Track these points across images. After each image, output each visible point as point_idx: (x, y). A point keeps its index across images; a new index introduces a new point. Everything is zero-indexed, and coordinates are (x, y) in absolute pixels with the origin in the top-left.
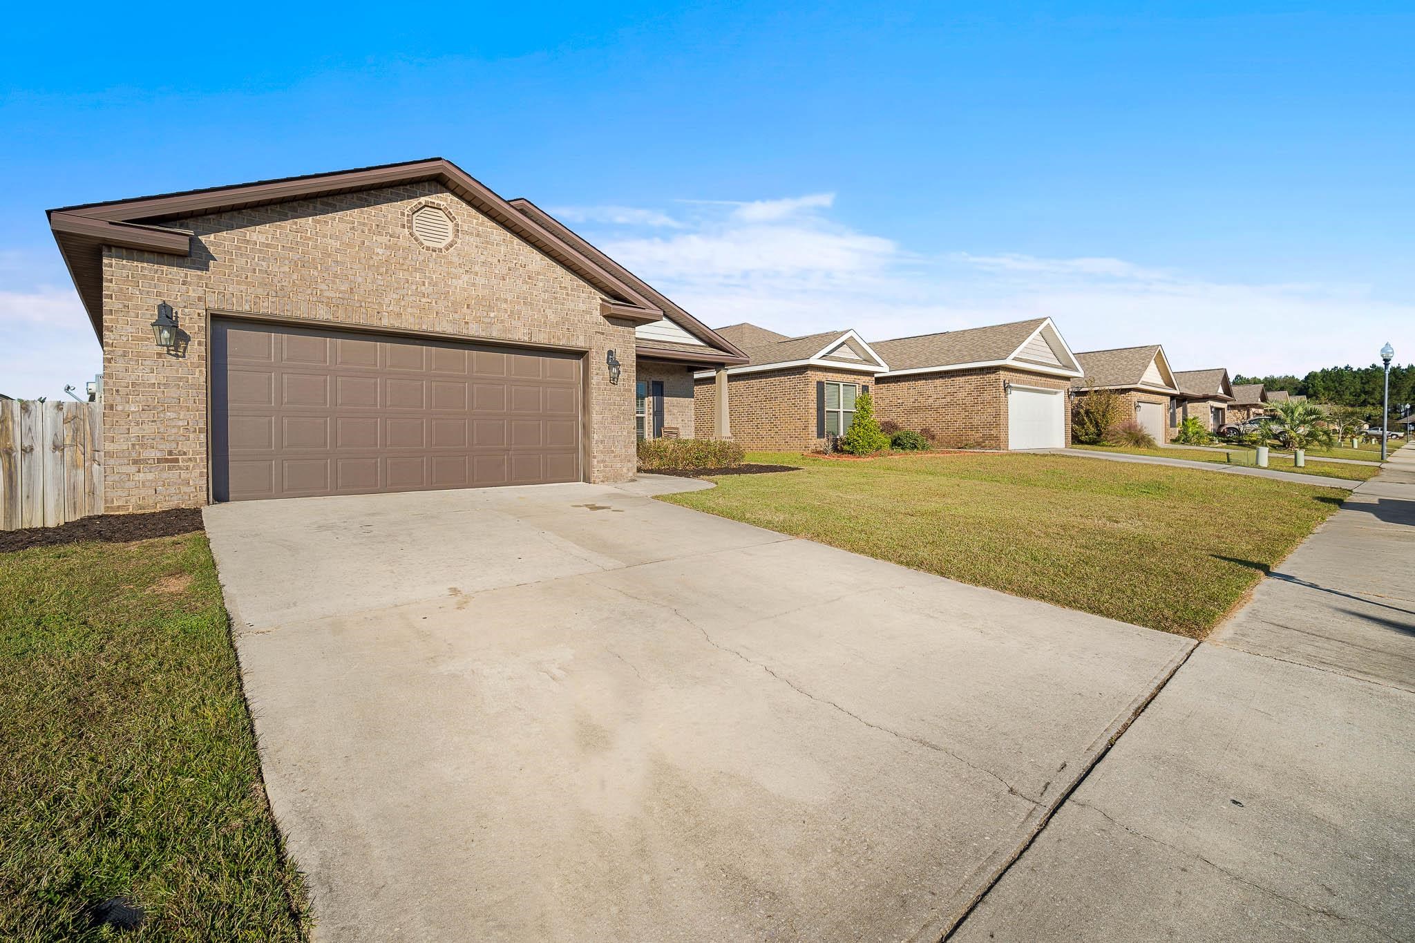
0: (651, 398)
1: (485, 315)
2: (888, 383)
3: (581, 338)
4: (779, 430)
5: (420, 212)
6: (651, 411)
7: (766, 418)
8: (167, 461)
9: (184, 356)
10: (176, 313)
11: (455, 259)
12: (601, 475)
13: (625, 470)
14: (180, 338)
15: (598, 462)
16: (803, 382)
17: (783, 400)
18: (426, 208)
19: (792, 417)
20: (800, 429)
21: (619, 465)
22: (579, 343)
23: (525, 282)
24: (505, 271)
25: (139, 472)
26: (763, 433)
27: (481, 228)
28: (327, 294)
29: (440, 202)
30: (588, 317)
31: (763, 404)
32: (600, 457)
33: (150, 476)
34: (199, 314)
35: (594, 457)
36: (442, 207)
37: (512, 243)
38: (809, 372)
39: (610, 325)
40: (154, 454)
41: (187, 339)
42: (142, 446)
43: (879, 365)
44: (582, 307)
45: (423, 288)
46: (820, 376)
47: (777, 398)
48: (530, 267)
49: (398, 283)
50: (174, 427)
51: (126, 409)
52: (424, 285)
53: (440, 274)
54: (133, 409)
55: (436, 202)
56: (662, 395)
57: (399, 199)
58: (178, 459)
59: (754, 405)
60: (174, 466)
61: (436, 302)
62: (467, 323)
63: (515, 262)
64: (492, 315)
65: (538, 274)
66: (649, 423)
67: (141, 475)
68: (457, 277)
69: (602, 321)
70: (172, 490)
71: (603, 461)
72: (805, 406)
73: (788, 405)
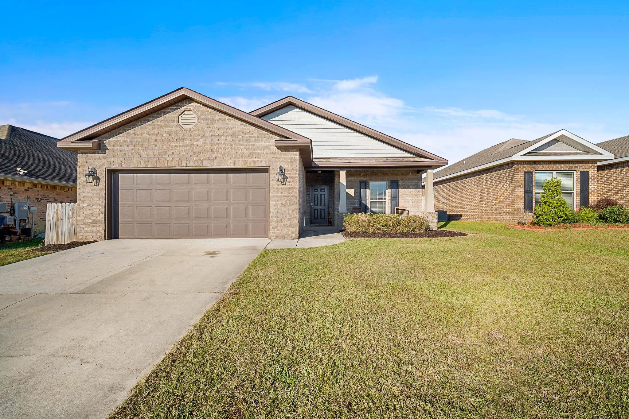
0: (389, 190)
1: (211, 156)
2: (621, 167)
3: (263, 161)
4: (497, 207)
5: (183, 114)
6: (390, 198)
7: (490, 200)
8: (93, 223)
9: (98, 186)
10: (97, 170)
11: (197, 132)
12: (274, 235)
13: (290, 232)
14: (97, 179)
15: (273, 228)
16: (512, 174)
17: (500, 187)
18: (186, 112)
19: (505, 198)
20: (510, 207)
21: (286, 230)
22: (262, 164)
23: (232, 137)
24: (221, 133)
25: (86, 227)
26: (488, 209)
27: (209, 115)
28: (144, 156)
29: (190, 108)
30: (267, 150)
31: (488, 190)
32: (274, 225)
33: (89, 229)
34: (103, 170)
35: (271, 225)
36: (191, 110)
37: (225, 119)
38: (515, 166)
39: (281, 152)
40: (89, 221)
41: (99, 179)
42: (87, 218)
43: (599, 154)
44: (264, 145)
45: (182, 148)
46: (528, 168)
47: (496, 185)
48: (234, 129)
49: (172, 147)
50: (95, 211)
51: (83, 205)
52: (183, 147)
53: (190, 140)
54: (84, 205)
55: (189, 108)
56: (397, 188)
57: (173, 110)
58: (96, 223)
59: (483, 191)
60: (95, 225)
61: (188, 153)
62: (202, 161)
63: (226, 128)
64: (214, 156)
65: (239, 131)
66: (388, 205)
67: (86, 228)
68: (198, 140)
69: (276, 151)
70: (94, 234)
71: (276, 227)
72: (513, 190)
73: (502, 190)
